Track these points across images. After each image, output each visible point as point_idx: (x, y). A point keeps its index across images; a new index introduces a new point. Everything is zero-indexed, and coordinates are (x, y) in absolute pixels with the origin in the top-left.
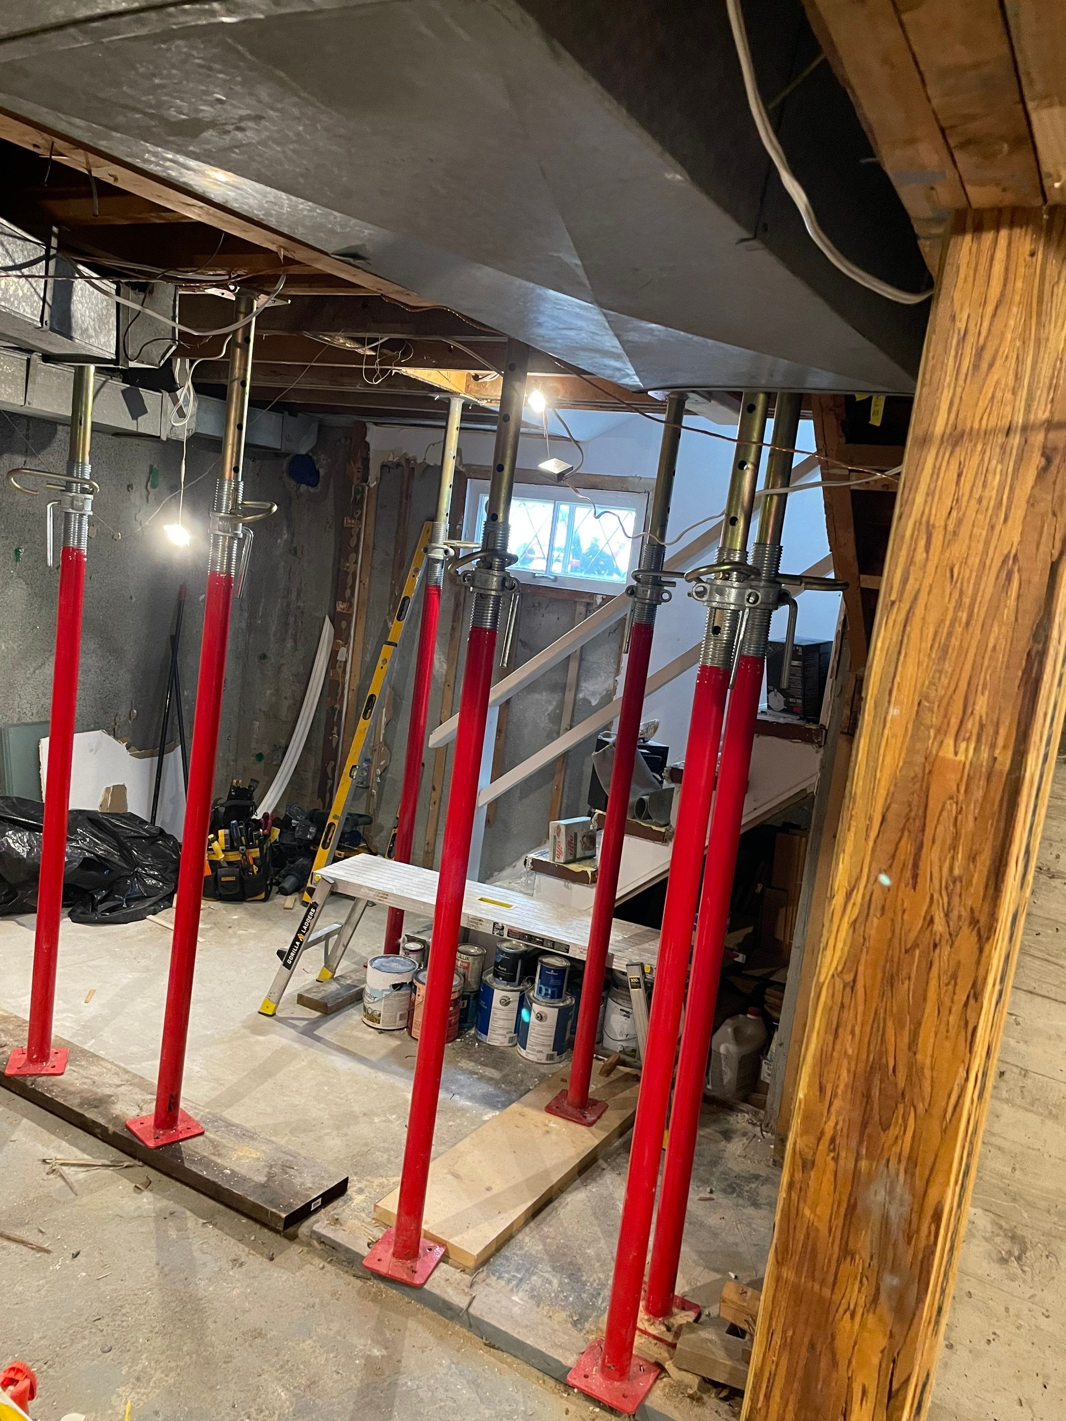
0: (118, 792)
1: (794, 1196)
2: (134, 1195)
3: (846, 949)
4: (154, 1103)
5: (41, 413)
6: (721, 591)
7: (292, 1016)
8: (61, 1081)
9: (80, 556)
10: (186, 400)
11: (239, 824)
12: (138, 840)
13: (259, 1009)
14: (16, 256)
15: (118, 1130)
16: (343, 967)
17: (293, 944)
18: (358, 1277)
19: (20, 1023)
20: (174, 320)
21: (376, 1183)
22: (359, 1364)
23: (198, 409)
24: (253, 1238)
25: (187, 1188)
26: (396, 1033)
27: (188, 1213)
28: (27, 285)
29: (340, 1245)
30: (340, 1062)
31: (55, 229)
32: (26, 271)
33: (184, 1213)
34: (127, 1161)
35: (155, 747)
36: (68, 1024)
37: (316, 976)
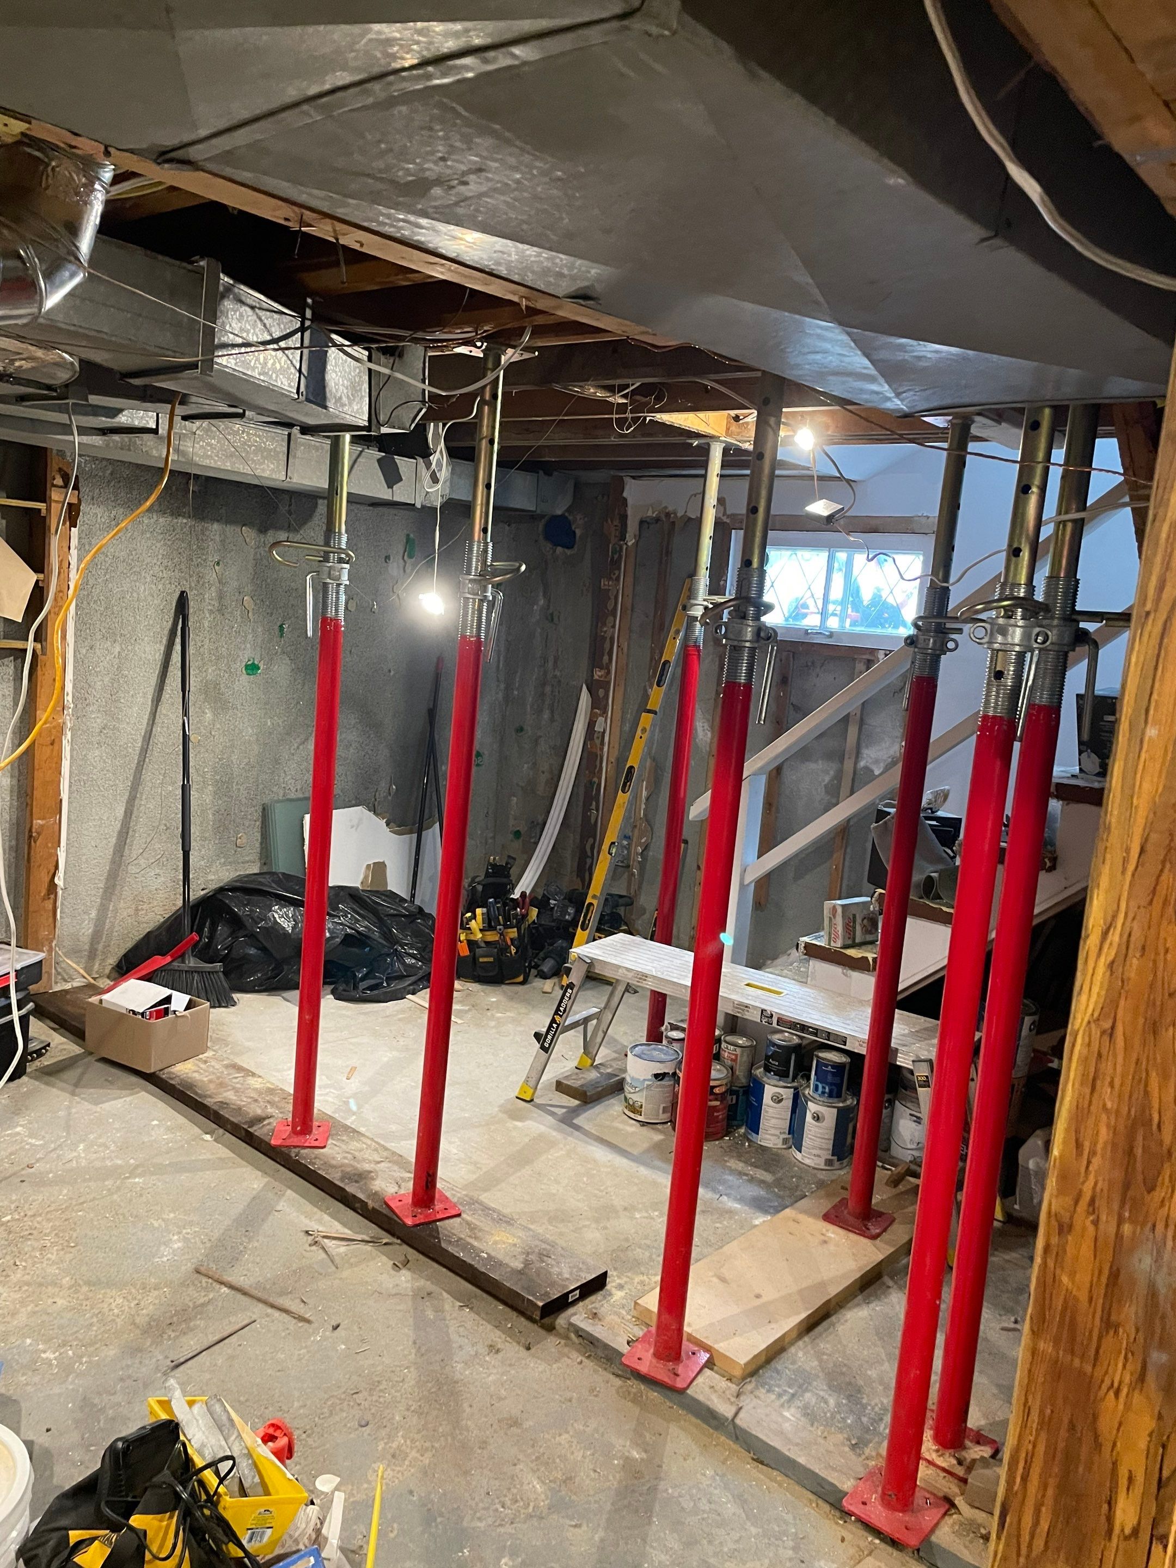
0: (379, 869)
1: (1051, 1264)
2: (393, 1272)
3: (1103, 993)
4: (412, 1182)
5: (302, 487)
6: (1003, 631)
7: (550, 1103)
8: (323, 1154)
9: (337, 626)
10: (439, 464)
11: (496, 903)
12: (397, 919)
13: (516, 1094)
14: (273, 330)
15: (377, 1206)
16: (603, 1055)
17: (550, 1026)
18: (617, 1376)
19: (285, 1096)
20: (424, 383)
21: (637, 1280)
22: (618, 1465)
23: (452, 473)
24: (509, 1325)
25: (444, 1270)
26: (659, 1127)
27: (445, 1294)
28: (285, 358)
29: (598, 1340)
30: (600, 1154)
31: (309, 301)
32: (282, 344)
33: (441, 1294)
34: (387, 1238)
35: (414, 824)
36: (330, 1099)
37: (575, 1064)
